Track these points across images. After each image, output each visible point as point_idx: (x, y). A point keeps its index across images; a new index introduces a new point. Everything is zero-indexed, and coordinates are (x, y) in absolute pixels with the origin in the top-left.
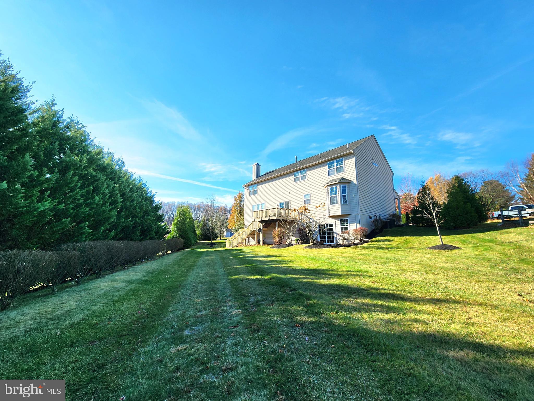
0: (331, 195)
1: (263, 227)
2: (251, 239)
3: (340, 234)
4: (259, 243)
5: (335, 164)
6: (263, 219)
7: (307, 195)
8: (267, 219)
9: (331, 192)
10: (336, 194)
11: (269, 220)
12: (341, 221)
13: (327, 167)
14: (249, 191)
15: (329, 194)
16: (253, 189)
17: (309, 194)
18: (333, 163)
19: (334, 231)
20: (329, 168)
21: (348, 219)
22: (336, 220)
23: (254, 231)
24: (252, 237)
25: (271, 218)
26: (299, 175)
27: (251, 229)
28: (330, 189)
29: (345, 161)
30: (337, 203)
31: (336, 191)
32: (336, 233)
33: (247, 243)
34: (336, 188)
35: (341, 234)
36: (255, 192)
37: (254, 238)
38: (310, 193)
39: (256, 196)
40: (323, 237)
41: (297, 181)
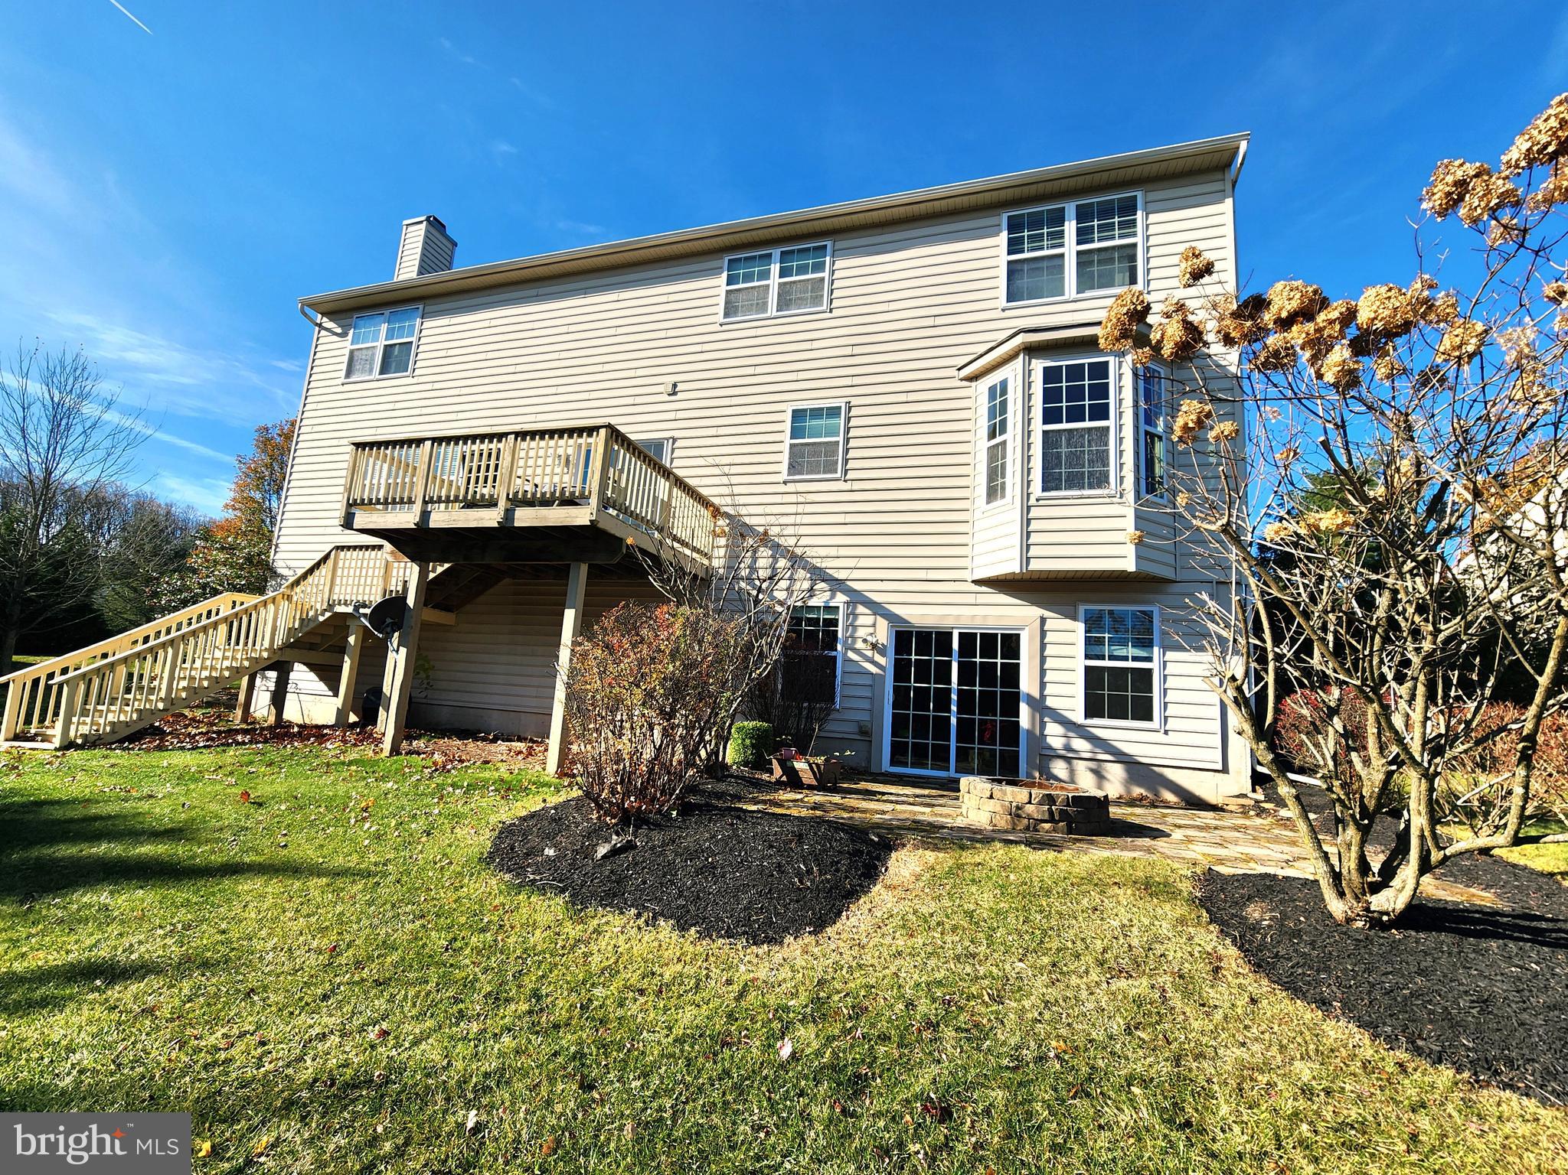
0: (1050, 416)
1: (429, 590)
2: (302, 676)
3: (1078, 716)
4: (369, 717)
5: (1070, 228)
6: (442, 518)
7: (817, 413)
8: (489, 518)
9: (1050, 395)
10: (1101, 413)
11: (506, 530)
12: (1093, 623)
13: (1003, 237)
14: (347, 345)
15: (1037, 413)
16: (378, 336)
17: (834, 412)
18: (1058, 218)
19: (1027, 683)
20: (1014, 246)
21: (1155, 609)
22: (1047, 614)
23: (340, 623)
24: (312, 667)
25: (525, 517)
26: (765, 275)
27: (314, 598)
28: (1050, 375)
29: (1153, 218)
30: (1101, 480)
31: (1102, 391)
32: (1039, 706)
33: (261, 706)
34: (1101, 370)
35: (1090, 713)
36: (395, 360)
37: (329, 675)
38: (841, 403)
39: (397, 382)
40: (921, 722)
41: (749, 310)
